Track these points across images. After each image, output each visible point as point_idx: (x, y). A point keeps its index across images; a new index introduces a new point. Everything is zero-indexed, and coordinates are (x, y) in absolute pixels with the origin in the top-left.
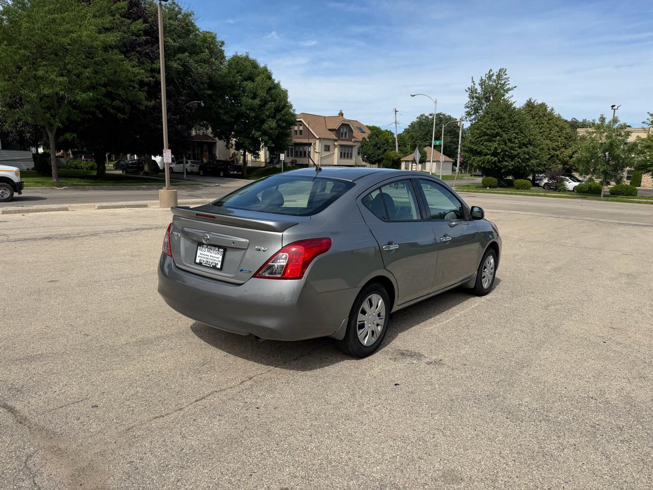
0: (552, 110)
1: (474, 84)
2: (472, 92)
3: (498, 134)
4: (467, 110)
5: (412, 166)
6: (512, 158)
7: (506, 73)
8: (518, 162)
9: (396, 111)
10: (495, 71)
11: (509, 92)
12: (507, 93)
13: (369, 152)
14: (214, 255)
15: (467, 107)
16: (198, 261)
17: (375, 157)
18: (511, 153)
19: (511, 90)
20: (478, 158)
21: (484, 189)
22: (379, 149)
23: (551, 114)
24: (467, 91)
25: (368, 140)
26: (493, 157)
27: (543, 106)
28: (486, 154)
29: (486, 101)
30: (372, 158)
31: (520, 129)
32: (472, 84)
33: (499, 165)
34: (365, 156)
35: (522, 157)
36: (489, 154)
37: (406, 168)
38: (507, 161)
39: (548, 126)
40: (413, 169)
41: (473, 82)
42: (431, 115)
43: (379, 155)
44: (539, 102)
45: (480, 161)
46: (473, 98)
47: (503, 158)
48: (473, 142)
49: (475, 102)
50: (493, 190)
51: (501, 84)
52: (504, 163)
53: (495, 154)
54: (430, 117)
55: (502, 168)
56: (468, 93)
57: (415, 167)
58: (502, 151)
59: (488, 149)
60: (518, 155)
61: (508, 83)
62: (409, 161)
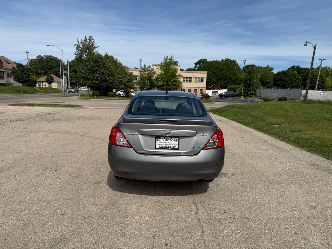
0: (117, 59)
1: (79, 43)
2: (78, 47)
3: (97, 70)
4: (76, 56)
5: (43, 84)
6: (105, 82)
7: (93, 39)
8: (108, 84)
9: (27, 53)
10: (88, 37)
11: (96, 49)
12: (95, 49)
13: (19, 76)
14: (171, 142)
15: (75, 54)
16: (158, 146)
17: (23, 79)
18: (105, 80)
19: (96, 47)
20: (89, 82)
21: (94, 97)
22: (25, 74)
23: (116, 61)
24: (75, 46)
25: (16, 68)
26: (96, 81)
27: (112, 57)
28: (93, 80)
29: (85, 52)
30: (21, 79)
31: (107, 68)
32: (78, 43)
33: (99, 85)
34: (16, 78)
35: (110, 81)
36: (94, 80)
37: (39, 85)
38: (103, 83)
39: (116, 67)
40: (44, 86)
41: (78, 41)
42: (45, 56)
43: (26, 78)
44: (110, 55)
45: (90, 83)
46: (78, 50)
47: (101, 82)
48: (84, 73)
49: (80, 52)
50: (98, 97)
51: (91, 44)
52: (102, 84)
53: (97, 80)
54: (45, 57)
55: (101, 86)
56: (75, 47)
57: (45, 85)
58: (100, 78)
59: (93, 77)
60: (108, 80)
61: (94, 43)
62: (40, 82)
